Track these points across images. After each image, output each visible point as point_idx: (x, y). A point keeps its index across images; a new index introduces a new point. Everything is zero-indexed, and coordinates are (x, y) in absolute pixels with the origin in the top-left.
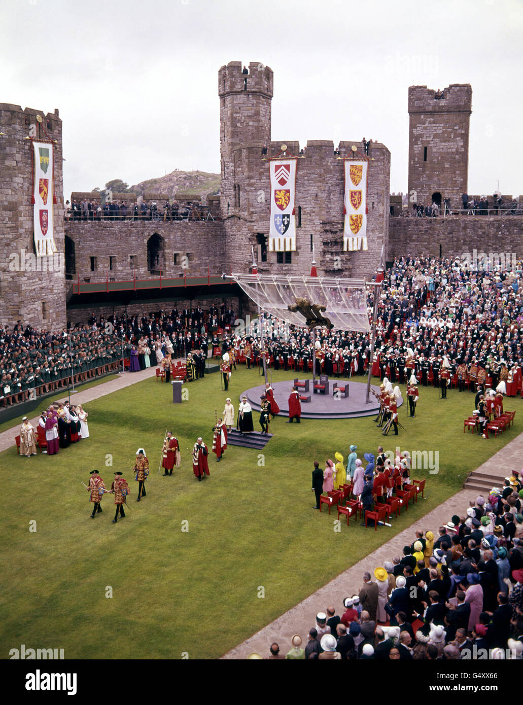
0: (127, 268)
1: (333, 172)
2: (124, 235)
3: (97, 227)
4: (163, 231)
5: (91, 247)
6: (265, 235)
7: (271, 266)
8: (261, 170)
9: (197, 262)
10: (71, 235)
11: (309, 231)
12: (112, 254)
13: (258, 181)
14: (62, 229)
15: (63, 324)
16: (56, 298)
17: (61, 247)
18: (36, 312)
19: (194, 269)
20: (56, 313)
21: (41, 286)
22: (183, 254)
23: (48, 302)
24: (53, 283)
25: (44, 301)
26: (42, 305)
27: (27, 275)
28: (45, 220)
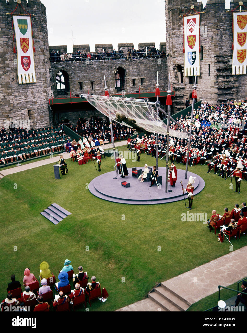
0: (102, 88)
1: (224, 21)
2: (99, 69)
3: (83, 64)
4: (125, 65)
5: (79, 76)
6: (182, 66)
7: (185, 86)
8: (180, 23)
9: (148, 84)
10: (66, 70)
11: (208, 62)
12: (92, 80)
13: (178, 31)
14: (43, 67)
15: (47, 122)
16: (40, 107)
17: (43, 78)
18: (23, 115)
19: (146, 88)
20: (40, 116)
21: (27, 100)
22: (138, 79)
23: (33, 110)
24: (37, 99)
25: (30, 109)
26: (28, 111)
27: (14, 94)
28: (26, 62)
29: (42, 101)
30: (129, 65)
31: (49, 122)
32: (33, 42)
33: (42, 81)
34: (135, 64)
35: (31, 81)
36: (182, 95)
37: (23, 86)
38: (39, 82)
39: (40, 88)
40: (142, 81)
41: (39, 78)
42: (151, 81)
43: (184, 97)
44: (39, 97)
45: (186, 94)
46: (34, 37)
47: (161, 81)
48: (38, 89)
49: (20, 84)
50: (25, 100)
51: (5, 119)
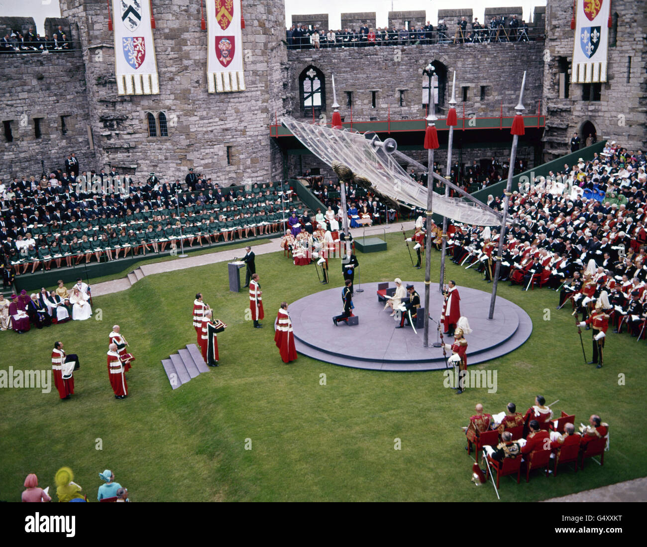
0: (393, 105)
2: (390, 64)
3: (356, 55)
4: (446, 57)
5: (346, 80)
6: (568, 59)
7: (573, 104)
9: (496, 98)
10: (321, 65)
11: (626, 52)
12: (373, 88)
14: (261, 58)
15: (265, 173)
16: (252, 141)
17: (261, 81)
18: (216, 157)
19: (491, 107)
20: (251, 160)
21: (224, 127)
22: (475, 88)
23: (237, 146)
24: (246, 124)
25: (230, 145)
26: (226, 149)
27: (199, 114)
28: (225, 49)
29: (258, 129)
30: (456, 57)
31: (270, 172)
32: (242, 7)
33: (259, 88)
34: (471, 54)
35: (235, 88)
36: (564, 127)
37: (217, 97)
38: (253, 89)
39: (253, 102)
40: (483, 91)
41: (253, 83)
42: (505, 93)
43: (569, 130)
44: (252, 121)
45: (573, 125)
47: (528, 92)
48: (249, 104)
49: (211, 94)
50: (222, 127)
51: (179, 162)
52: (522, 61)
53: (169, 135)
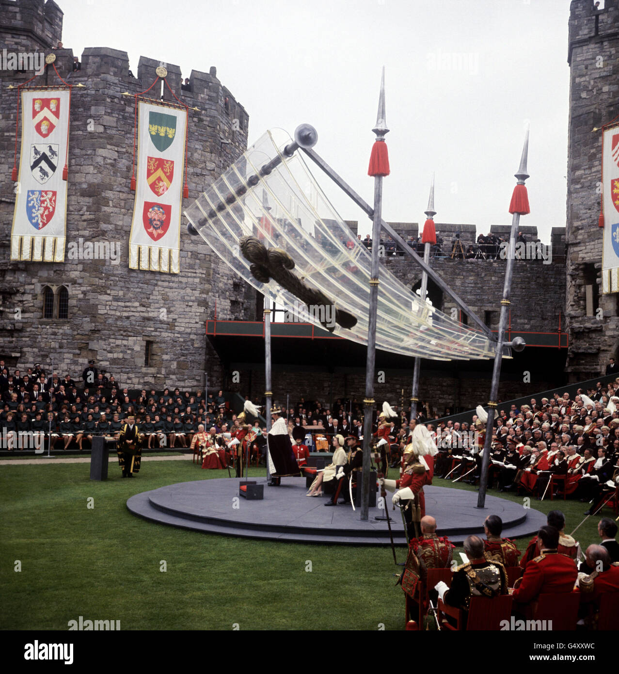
4: (441, 273)
6: (596, 266)
7: (605, 322)
8: (592, 151)
13: (587, 172)
15: (195, 383)
16: (181, 340)
17: (200, 267)
18: (129, 352)
20: (178, 364)
21: (146, 315)
22: (478, 312)
23: (161, 343)
24: (176, 317)
25: (151, 339)
26: (144, 343)
27: (113, 293)
28: (156, 218)
29: (190, 325)
30: (454, 273)
31: (202, 384)
32: (185, 174)
33: (198, 275)
34: (472, 271)
35: (165, 269)
36: (595, 351)
37: (141, 276)
38: (190, 274)
40: (489, 317)
41: (191, 266)
42: (516, 321)
43: (601, 355)
44: (184, 313)
45: (606, 348)
46: (188, 162)
47: (546, 322)
48: (182, 292)
49: (133, 270)
50: (142, 314)
51: (77, 351)
52: (538, 284)
53: (70, 316)
